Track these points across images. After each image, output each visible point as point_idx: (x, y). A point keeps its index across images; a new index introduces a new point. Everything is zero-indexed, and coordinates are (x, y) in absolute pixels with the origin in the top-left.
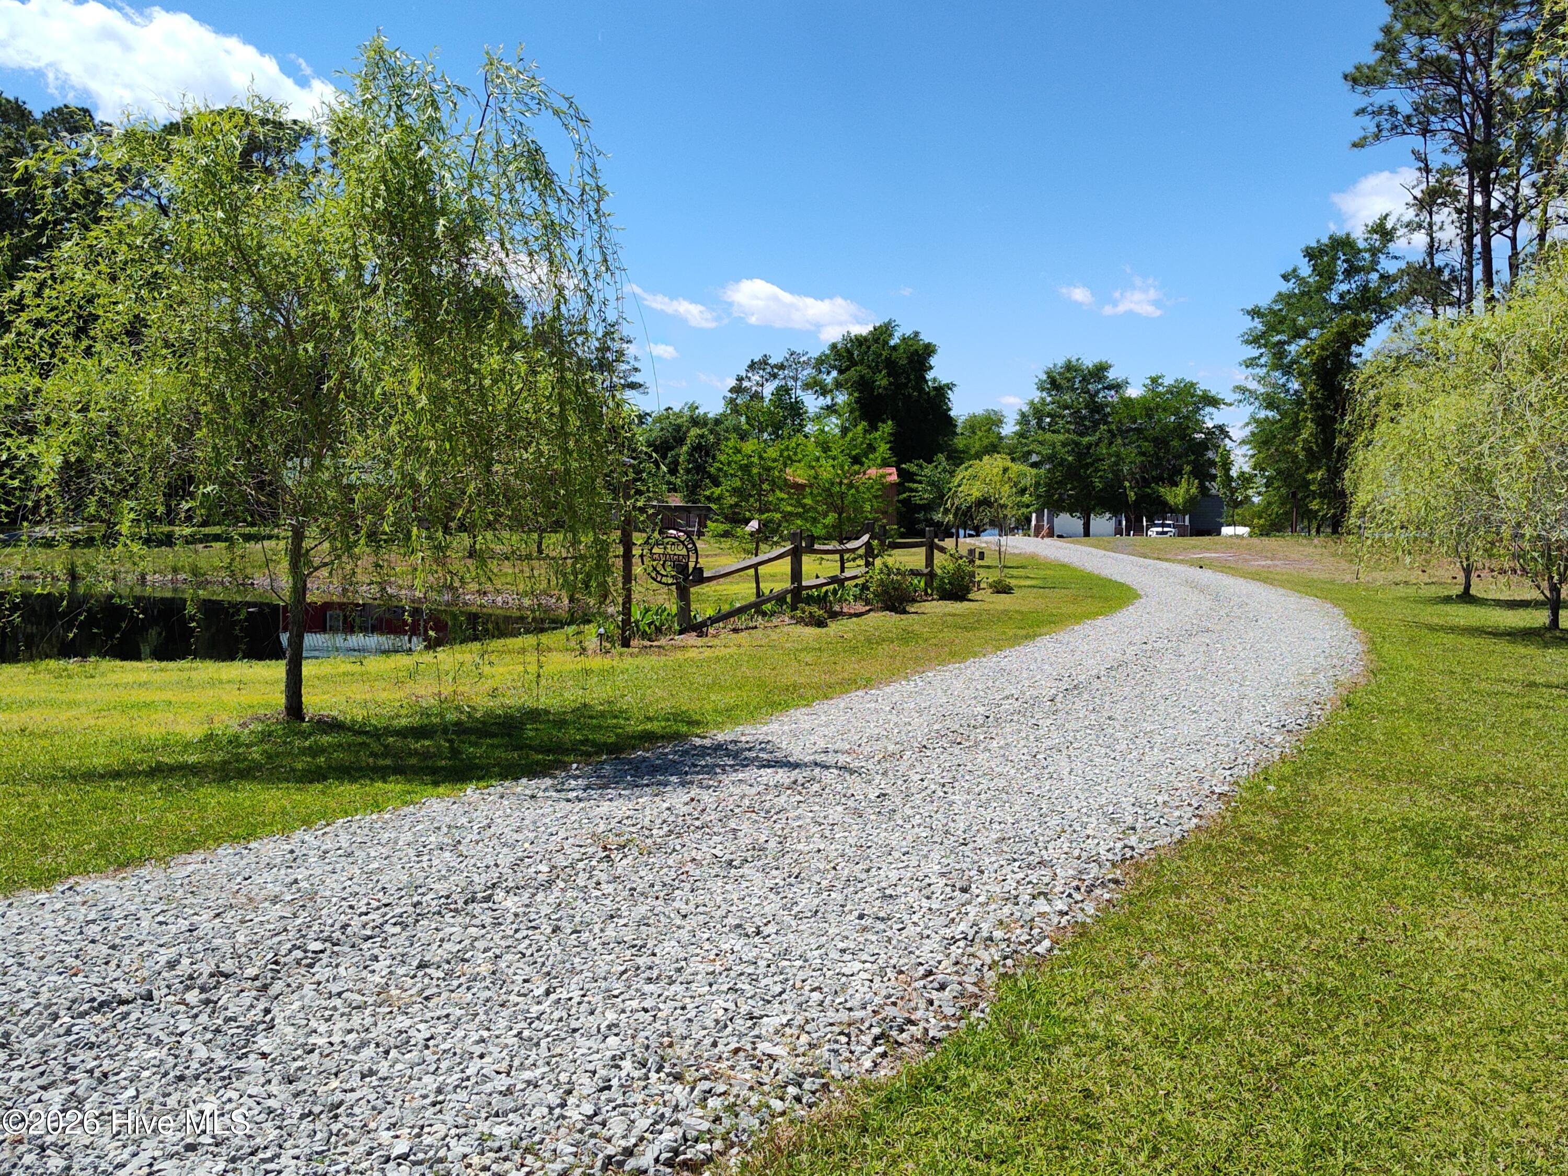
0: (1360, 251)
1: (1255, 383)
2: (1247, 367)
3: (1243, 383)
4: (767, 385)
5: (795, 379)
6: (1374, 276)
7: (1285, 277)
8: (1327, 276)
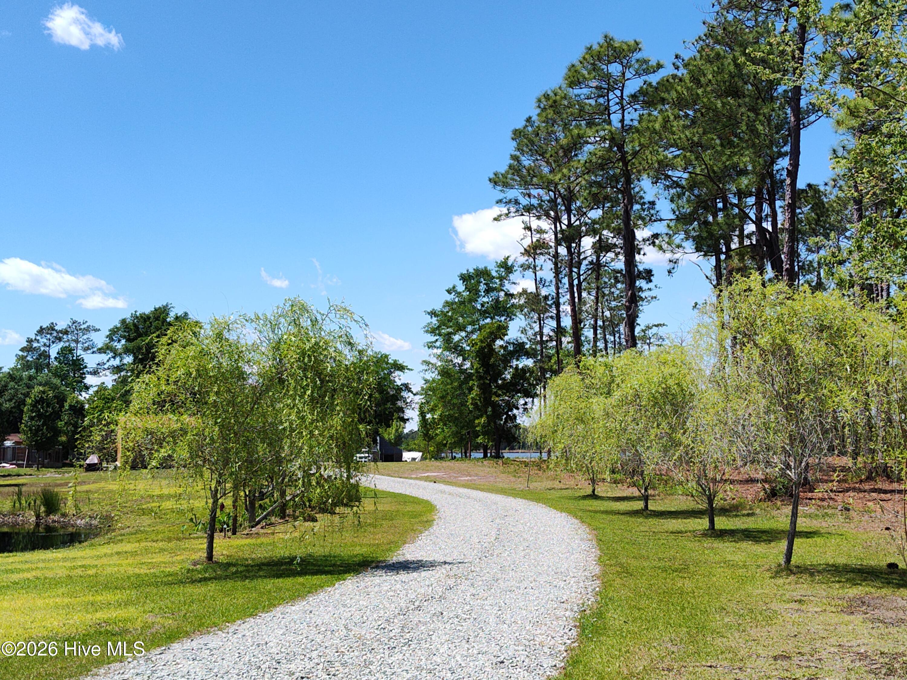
0: (494, 277)
1: (435, 359)
2: (429, 348)
3: (427, 359)
4: (53, 346)
5: (77, 341)
6: (502, 294)
7: (449, 292)
8: (474, 291)
